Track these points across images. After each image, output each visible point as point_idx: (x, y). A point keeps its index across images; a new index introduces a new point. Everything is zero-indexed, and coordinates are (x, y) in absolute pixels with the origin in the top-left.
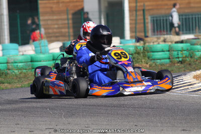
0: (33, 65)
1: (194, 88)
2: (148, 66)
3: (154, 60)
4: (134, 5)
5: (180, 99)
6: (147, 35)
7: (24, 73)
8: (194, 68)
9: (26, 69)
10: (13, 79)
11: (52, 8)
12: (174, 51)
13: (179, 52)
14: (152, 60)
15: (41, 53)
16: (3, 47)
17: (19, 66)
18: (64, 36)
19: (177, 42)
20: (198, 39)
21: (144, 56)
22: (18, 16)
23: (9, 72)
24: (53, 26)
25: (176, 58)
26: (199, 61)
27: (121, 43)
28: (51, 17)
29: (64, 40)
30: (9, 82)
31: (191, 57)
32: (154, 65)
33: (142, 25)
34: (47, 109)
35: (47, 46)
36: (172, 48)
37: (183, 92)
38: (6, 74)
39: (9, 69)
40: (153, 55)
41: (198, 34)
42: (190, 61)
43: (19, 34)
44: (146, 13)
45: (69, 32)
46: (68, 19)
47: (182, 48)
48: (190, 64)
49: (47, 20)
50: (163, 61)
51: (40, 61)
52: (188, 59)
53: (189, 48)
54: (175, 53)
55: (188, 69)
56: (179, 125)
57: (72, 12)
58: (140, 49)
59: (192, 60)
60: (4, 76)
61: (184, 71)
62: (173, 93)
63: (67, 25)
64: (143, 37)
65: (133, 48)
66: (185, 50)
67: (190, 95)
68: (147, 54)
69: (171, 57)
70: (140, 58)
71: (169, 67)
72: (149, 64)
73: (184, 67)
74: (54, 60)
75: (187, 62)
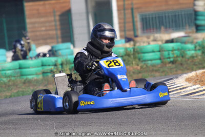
0: (21, 72)
1: (187, 91)
2: (139, 68)
3: (145, 61)
4: (121, 3)
7: (13, 81)
8: (186, 68)
9: (14, 77)
10: (2, 87)
11: (38, 10)
12: (165, 51)
13: (170, 52)
14: (142, 61)
17: (7, 74)
18: (51, 38)
19: (167, 42)
20: (189, 36)
22: (4, 21)
24: (40, 29)
25: (167, 58)
26: (190, 60)
28: (38, 20)
29: (53, 43)
31: (183, 57)
32: (145, 66)
33: (131, 24)
34: (37, 120)
35: (35, 50)
36: (162, 48)
37: (176, 96)
40: (144, 56)
42: (182, 61)
46: (55, 21)
47: (173, 48)
48: (181, 64)
49: (34, 23)
50: (154, 62)
51: (29, 68)
52: (179, 59)
53: (180, 48)
54: (166, 53)
55: (180, 69)
57: (58, 13)
58: (131, 51)
59: (184, 59)
61: (176, 71)
63: (54, 28)
65: (123, 50)
66: (175, 50)
67: (183, 99)
68: (137, 55)
69: (162, 58)
70: (131, 60)
71: (160, 68)
72: (140, 65)
73: (176, 67)
74: (43, 65)
75: (178, 62)
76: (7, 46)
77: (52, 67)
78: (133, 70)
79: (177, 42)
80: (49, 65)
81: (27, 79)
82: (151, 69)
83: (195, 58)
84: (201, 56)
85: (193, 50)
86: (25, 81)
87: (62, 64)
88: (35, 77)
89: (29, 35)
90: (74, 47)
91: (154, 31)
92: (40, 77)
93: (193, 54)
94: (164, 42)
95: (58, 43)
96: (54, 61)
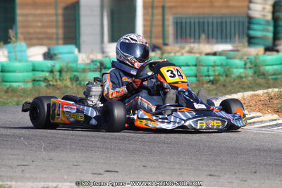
0: (3, 77)
6: (166, 42)
8: (230, 90)
12: (202, 66)
13: (210, 67)
15: (16, 59)
18: (50, 39)
19: (208, 54)
20: (238, 51)
24: (35, 24)
25: (206, 76)
26: (237, 82)
28: (32, 11)
31: (227, 76)
33: (160, 29)
34: (20, 137)
35: (25, 51)
36: (200, 61)
41: (237, 44)
42: (225, 81)
44: (167, 11)
45: (57, 34)
46: (56, 15)
47: (215, 62)
48: (224, 86)
49: (27, 15)
51: (15, 72)
52: (222, 79)
53: (224, 63)
54: (204, 69)
55: (222, 92)
56: (205, 168)
57: (63, 5)
59: (228, 80)
63: (54, 24)
64: (161, 46)
66: (218, 66)
69: (198, 75)
71: (194, 87)
73: (216, 89)
74: (34, 70)
75: (220, 82)
77: (47, 74)
79: (220, 55)
80: (43, 71)
81: (10, 87)
83: (244, 79)
84: (252, 76)
85: (241, 68)
86: (8, 89)
87: (60, 71)
88: (21, 85)
89: (19, 30)
90: (79, 51)
92: (29, 85)
93: (240, 73)
94: (204, 54)
95: (58, 44)
96: (50, 66)
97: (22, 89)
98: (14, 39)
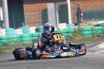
0: (21, 40)
2: (81, 38)
3: (84, 35)
4: (73, 6)
5: (98, 57)
7: (17, 44)
9: (18, 42)
10: (11, 47)
11: (30, 8)
12: (94, 30)
13: (97, 31)
14: (83, 35)
15: (25, 33)
16: (6, 30)
17: (14, 41)
18: (37, 23)
19: (96, 26)
21: (79, 34)
22: (13, 14)
23: (9, 43)
24: (31, 18)
25: (96, 34)
27: (67, 26)
28: (30, 14)
29: (37, 25)
30: (9, 49)
31: (103, 33)
32: (84, 38)
34: (29, 64)
35: (28, 29)
36: (93, 29)
37: (100, 53)
38: (8, 45)
39: (9, 42)
40: (84, 33)
43: (14, 23)
45: (40, 21)
46: (39, 14)
47: (98, 29)
48: (103, 37)
50: (89, 36)
51: (25, 37)
52: (102, 35)
53: (102, 29)
54: (95, 31)
55: (102, 40)
57: (41, 10)
58: (77, 30)
60: (6, 46)
61: (100, 40)
62: (94, 54)
63: (38, 18)
65: (73, 29)
66: (100, 30)
67: (103, 55)
68: (80, 32)
69: (93, 34)
70: (77, 34)
71: (92, 39)
72: (82, 37)
73: (100, 38)
74: (32, 36)
75: (101, 36)
76: (14, 26)
77: (37, 38)
78: (78, 40)
79: (100, 26)
80: (35, 37)
81: (24, 43)
82: (87, 39)
86: (23, 44)
88: (28, 42)
89: (26, 21)
91: (89, 20)
92: (31, 42)
94: (94, 26)
95: (40, 25)
96: (38, 34)
97: (28, 44)
98: (24, 26)
